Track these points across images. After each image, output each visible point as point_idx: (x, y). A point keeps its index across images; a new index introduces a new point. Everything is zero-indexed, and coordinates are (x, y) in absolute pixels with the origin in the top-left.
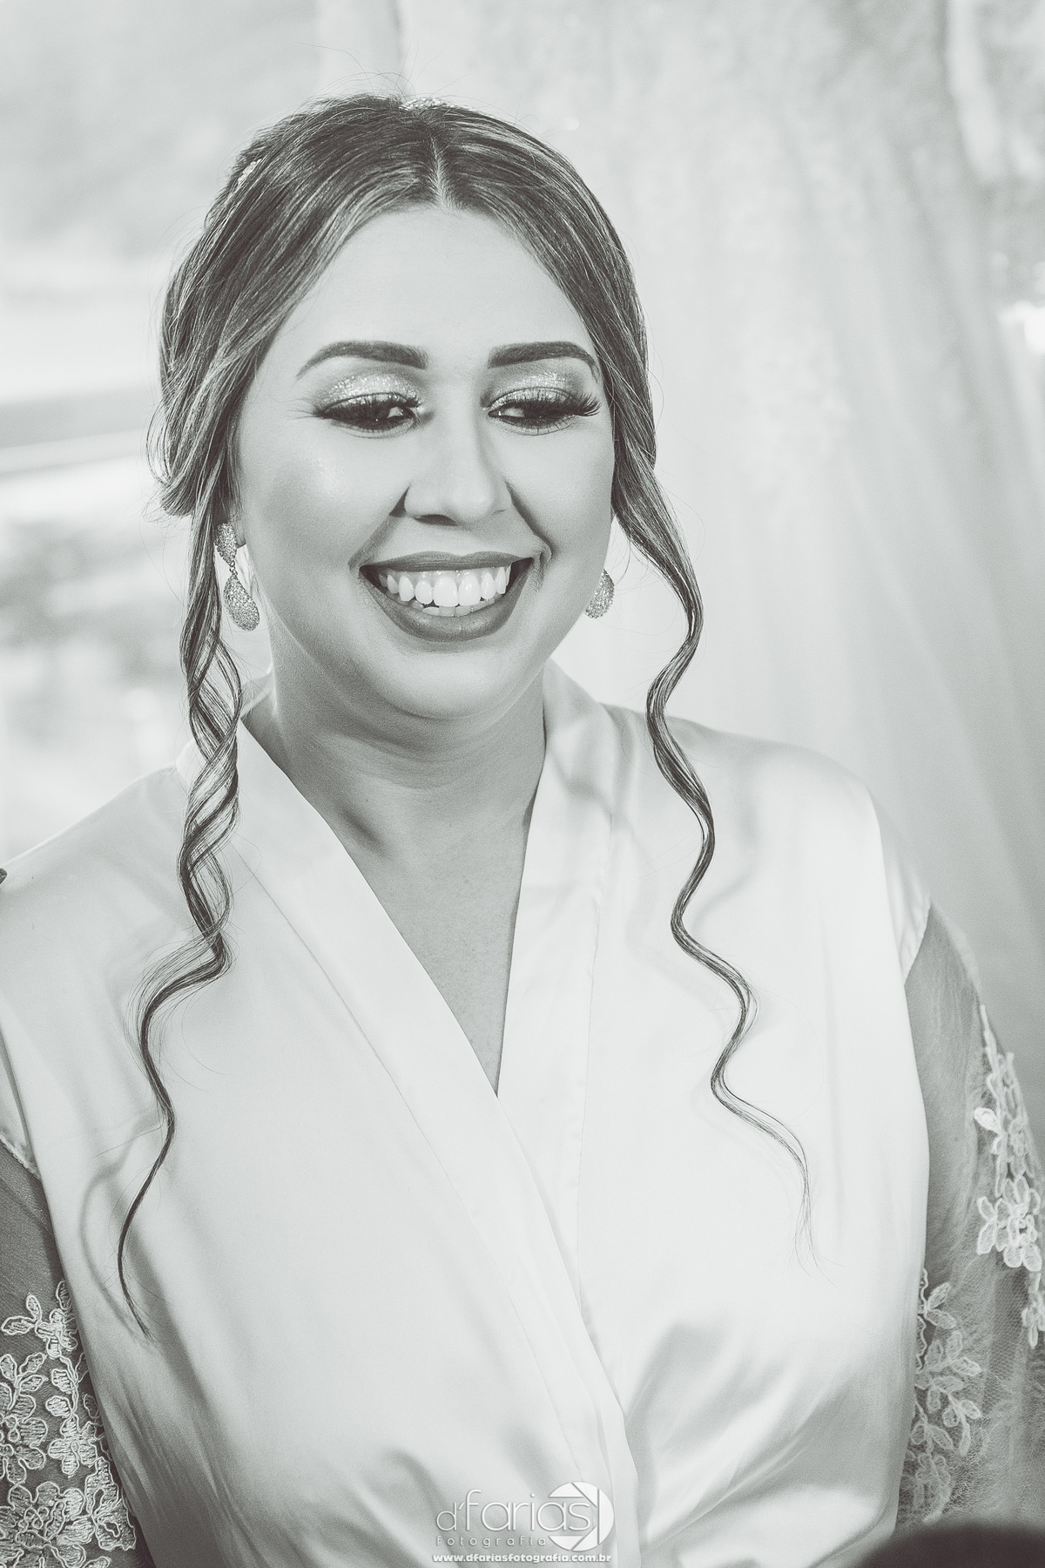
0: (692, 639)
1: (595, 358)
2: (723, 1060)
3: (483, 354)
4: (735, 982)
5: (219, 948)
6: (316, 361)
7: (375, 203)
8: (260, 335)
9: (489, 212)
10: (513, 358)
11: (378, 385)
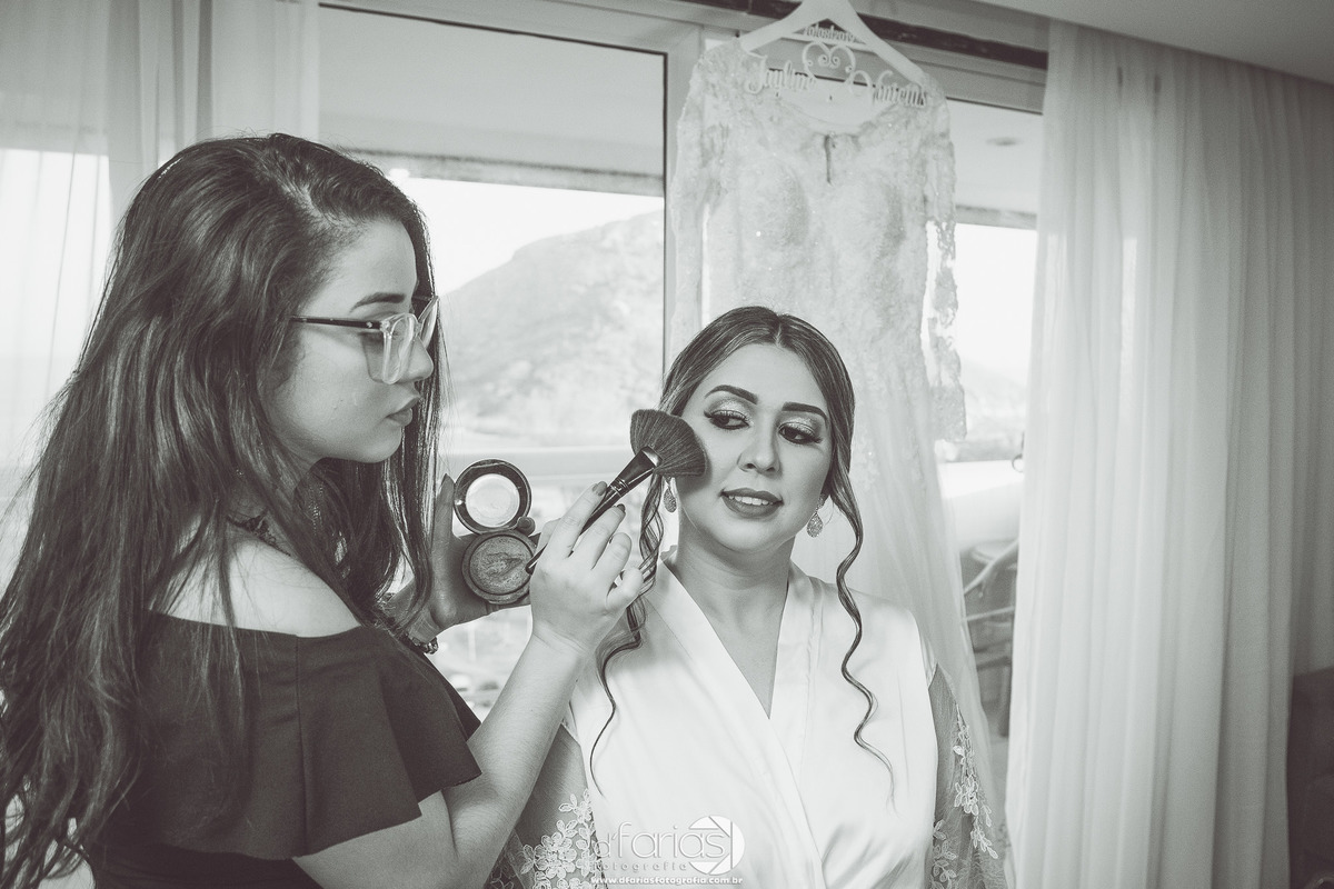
0: (857, 548)
1: (828, 417)
2: (861, 727)
3: (780, 403)
4: (868, 695)
5: (638, 638)
6: (713, 391)
7: (749, 339)
8: (694, 382)
9: (795, 351)
10: (793, 408)
11: (732, 407)
